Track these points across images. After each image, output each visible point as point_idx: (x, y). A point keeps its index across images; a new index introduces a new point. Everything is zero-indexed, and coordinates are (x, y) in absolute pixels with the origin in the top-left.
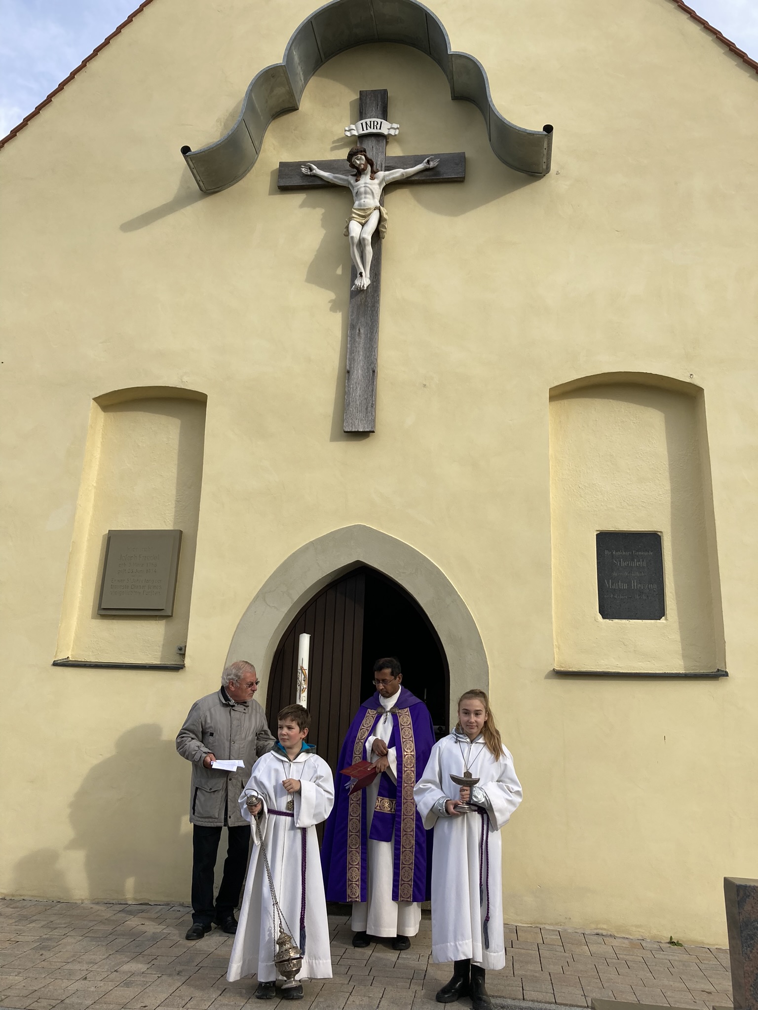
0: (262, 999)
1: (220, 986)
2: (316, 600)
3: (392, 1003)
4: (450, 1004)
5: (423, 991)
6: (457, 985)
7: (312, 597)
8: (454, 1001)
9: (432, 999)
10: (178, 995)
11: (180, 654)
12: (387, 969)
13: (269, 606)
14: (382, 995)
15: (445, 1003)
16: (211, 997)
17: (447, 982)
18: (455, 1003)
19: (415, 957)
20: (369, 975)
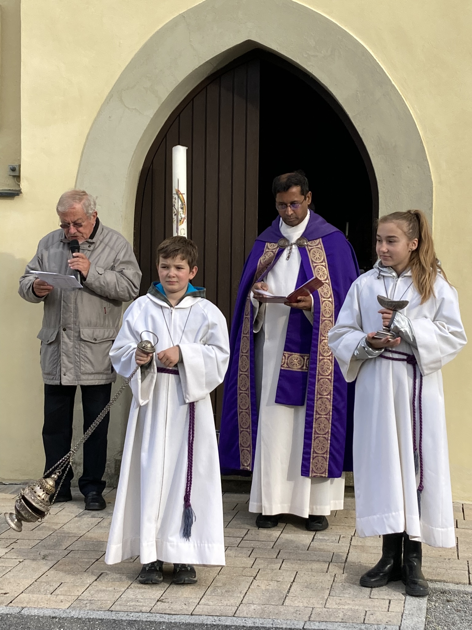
0: (147, 584)
1: (95, 571)
2: (193, 100)
3: (306, 587)
4: (377, 588)
5: (344, 575)
6: (387, 568)
7: (186, 95)
8: (382, 586)
9: (354, 584)
10: (45, 581)
11: (14, 176)
12: (300, 551)
13: (129, 108)
14: (293, 579)
15: (371, 587)
16: (85, 582)
17: (374, 566)
18: (384, 588)
19: (334, 538)
20: (277, 557)
